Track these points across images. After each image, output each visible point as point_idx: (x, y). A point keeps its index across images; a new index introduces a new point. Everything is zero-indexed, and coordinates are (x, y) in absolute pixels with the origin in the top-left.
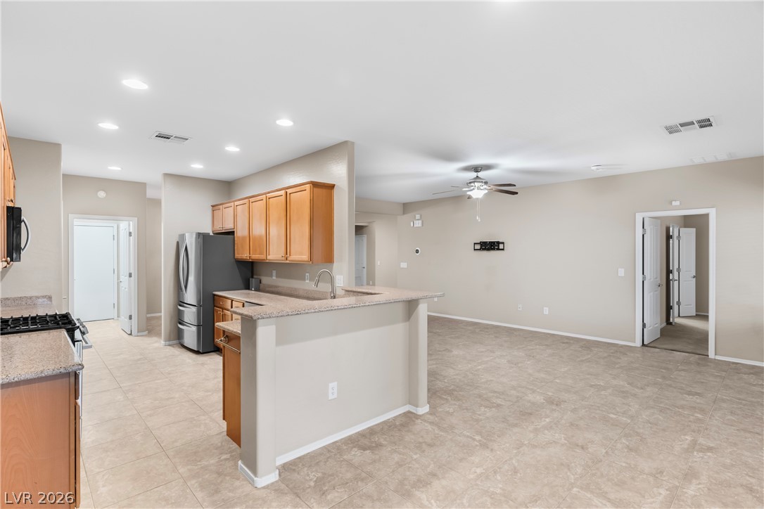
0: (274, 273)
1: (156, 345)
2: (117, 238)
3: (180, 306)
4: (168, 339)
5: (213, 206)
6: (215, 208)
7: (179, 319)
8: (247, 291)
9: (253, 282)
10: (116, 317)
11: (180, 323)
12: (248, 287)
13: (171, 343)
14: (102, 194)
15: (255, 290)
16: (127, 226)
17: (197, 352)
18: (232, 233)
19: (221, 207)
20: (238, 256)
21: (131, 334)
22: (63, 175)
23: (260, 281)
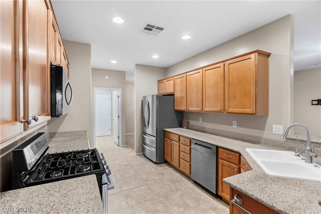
0: (201, 119)
1: (132, 154)
2: (111, 99)
3: (144, 135)
4: (138, 152)
5: (158, 81)
6: (160, 82)
7: (143, 142)
8: (181, 128)
9: (185, 123)
10: (111, 135)
11: (144, 144)
12: (181, 126)
13: (139, 153)
14: (107, 77)
15: (186, 128)
16: (116, 93)
17: (156, 163)
18: (173, 95)
19: (164, 81)
20: (176, 108)
21: (119, 146)
22: (92, 68)
23: (189, 122)
